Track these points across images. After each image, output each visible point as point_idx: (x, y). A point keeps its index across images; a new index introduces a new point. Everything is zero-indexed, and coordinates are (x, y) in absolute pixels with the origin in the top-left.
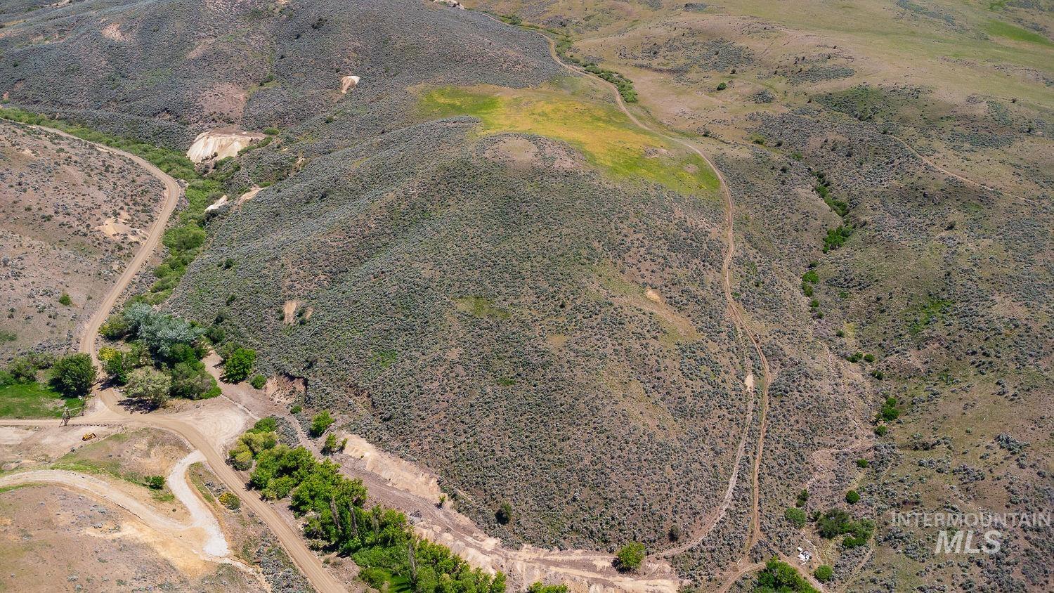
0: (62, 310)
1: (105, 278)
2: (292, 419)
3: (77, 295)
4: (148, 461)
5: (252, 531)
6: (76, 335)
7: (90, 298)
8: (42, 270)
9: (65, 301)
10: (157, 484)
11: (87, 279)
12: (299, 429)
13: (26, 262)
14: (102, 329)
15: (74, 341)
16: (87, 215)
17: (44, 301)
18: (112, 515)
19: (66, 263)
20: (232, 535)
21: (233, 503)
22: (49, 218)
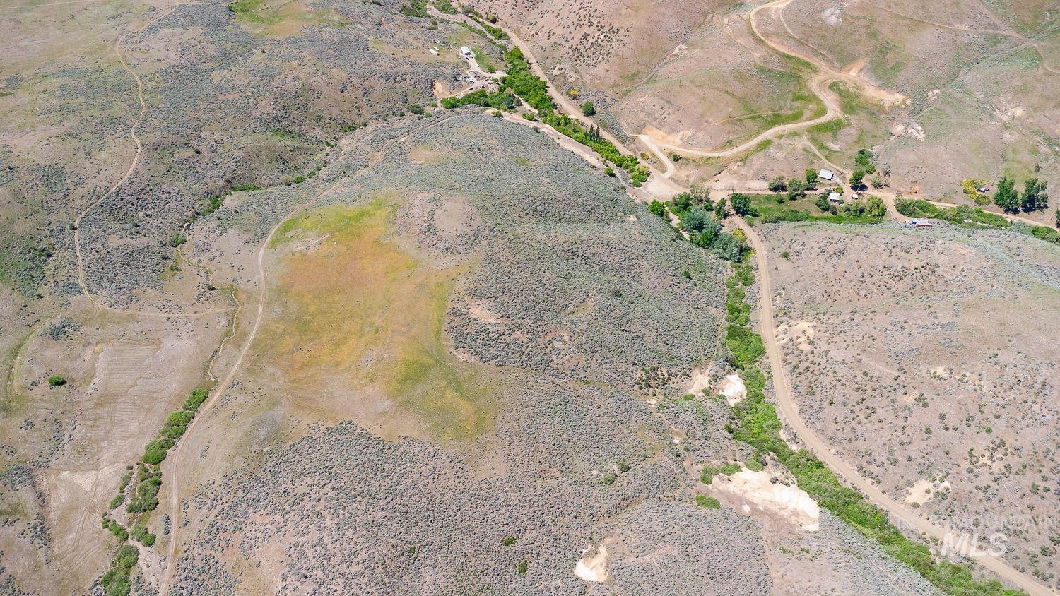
0: (783, 250)
1: (779, 289)
2: (625, 185)
3: (784, 265)
4: (686, 173)
5: (633, 146)
6: (765, 242)
7: (776, 269)
8: (816, 268)
9: (786, 255)
10: (676, 159)
11: (788, 280)
12: (620, 179)
13: (828, 266)
14: (754, 252)
15: (764, 239)
16: (830, 329)
17: (796, 247)
18: (687, 143)
19: (809, 283)
20: (640, 142)
21: (643, 156)
22: (853, 313)
